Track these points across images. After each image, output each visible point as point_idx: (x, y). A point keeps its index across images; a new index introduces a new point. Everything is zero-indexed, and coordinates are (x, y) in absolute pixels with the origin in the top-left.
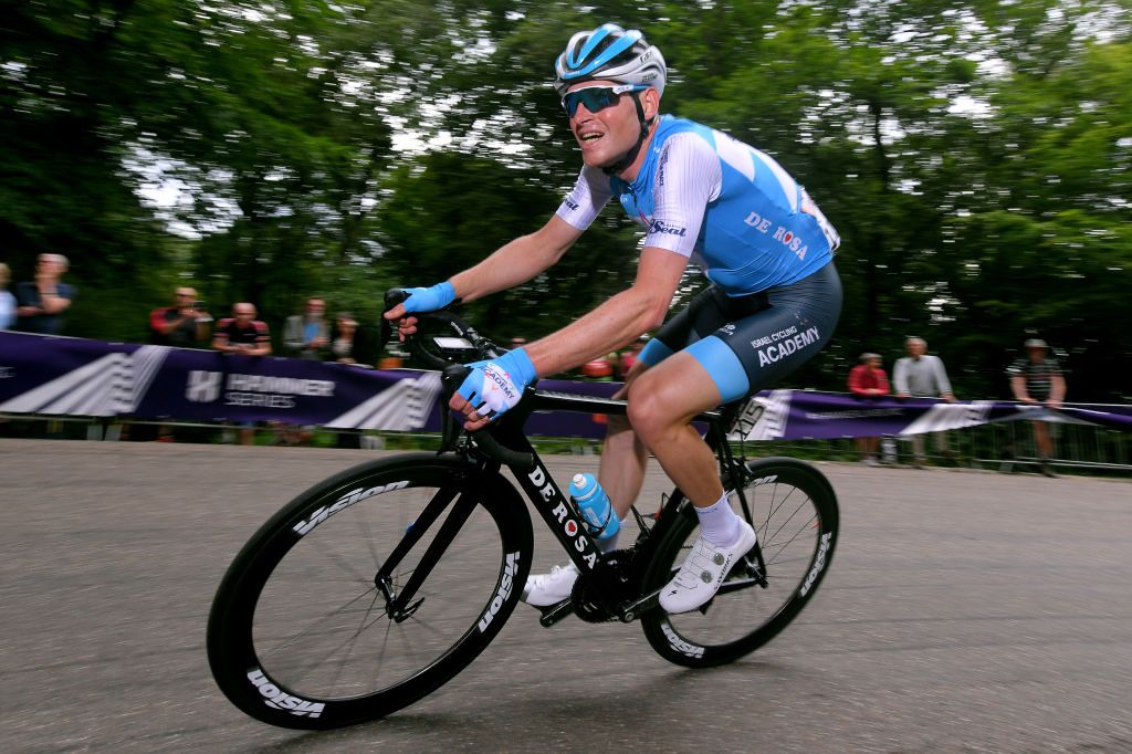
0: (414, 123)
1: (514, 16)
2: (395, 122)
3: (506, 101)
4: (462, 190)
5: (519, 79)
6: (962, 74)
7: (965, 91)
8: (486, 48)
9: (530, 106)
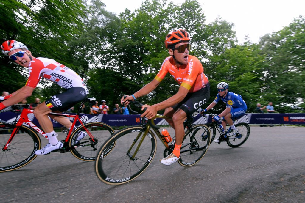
0: (93, 62)
1: (114, 39)
2: (89, 61)
3: (114, 57)
4: (105, 76)
5: (116, 52)
6: (204, 54)
7: (205, 57)
8: (108, 46)
9: (119, 59)
